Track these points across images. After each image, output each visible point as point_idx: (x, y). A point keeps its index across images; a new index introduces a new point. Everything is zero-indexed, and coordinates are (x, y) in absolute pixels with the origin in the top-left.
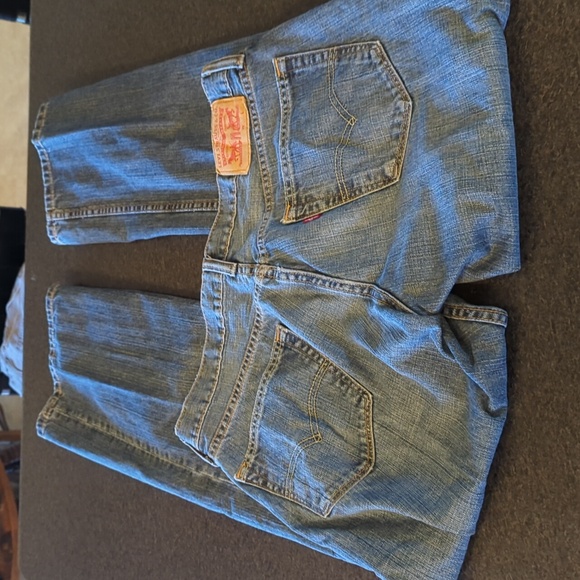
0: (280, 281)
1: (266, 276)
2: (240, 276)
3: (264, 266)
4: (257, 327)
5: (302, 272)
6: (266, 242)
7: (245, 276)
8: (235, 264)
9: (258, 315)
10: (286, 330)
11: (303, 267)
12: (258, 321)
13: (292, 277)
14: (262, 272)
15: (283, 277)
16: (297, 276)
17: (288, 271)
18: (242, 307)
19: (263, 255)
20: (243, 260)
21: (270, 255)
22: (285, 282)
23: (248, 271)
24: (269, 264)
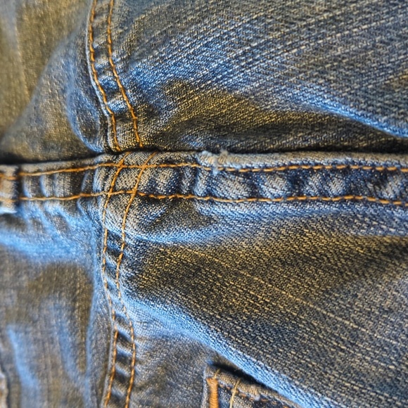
0: (218, 210)
1: (149, 198)
2: (33, 208)
3: (133, 158)
4: (121, 379)
5: (326, 160)
6: (129, 60)
7: (55, 208)
8: (10, 170)
9: (122, 338)
10: (254, 393)
11: (327, 136)
12: (121, 359)
13: (274, 188)
14: (128, 181)
15: (235, 189)
16: (296, 180)
17: (256, 162)
18: (55, 312)
19: (121, 116)
20: (37, 151)
21: (151, 113)
22: (243, 210)
23: (62, 186)
24: (151, 150)
